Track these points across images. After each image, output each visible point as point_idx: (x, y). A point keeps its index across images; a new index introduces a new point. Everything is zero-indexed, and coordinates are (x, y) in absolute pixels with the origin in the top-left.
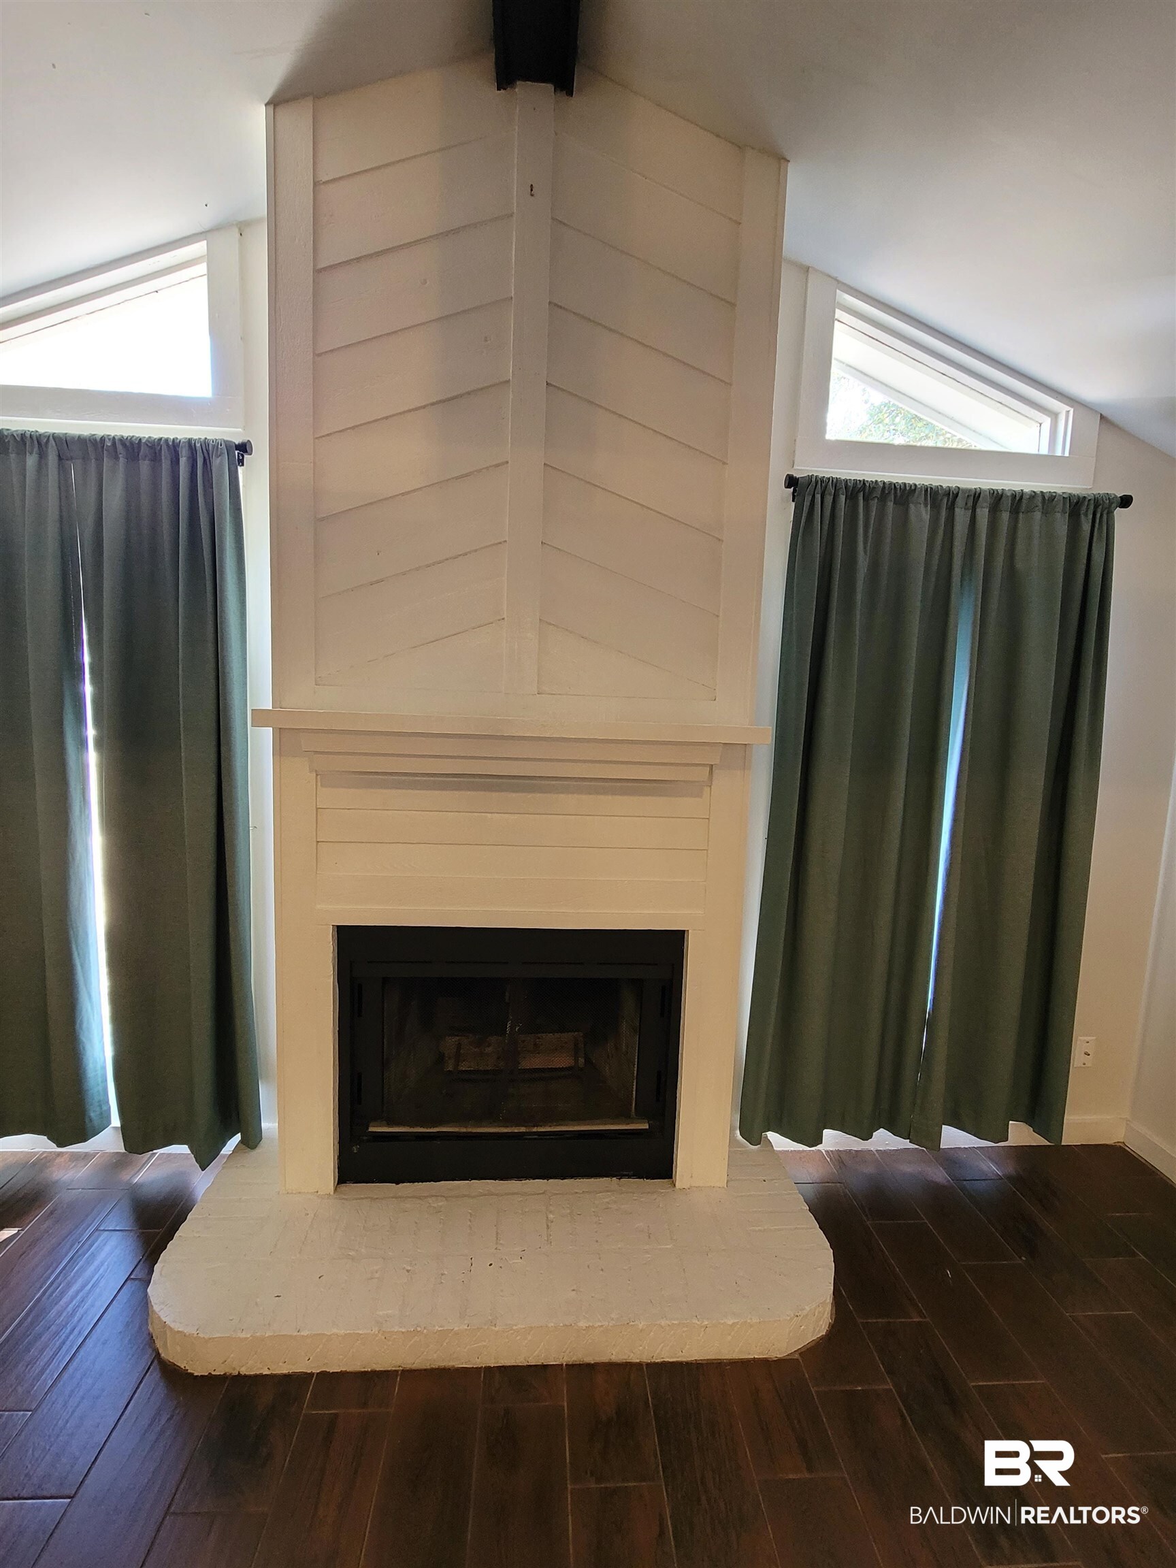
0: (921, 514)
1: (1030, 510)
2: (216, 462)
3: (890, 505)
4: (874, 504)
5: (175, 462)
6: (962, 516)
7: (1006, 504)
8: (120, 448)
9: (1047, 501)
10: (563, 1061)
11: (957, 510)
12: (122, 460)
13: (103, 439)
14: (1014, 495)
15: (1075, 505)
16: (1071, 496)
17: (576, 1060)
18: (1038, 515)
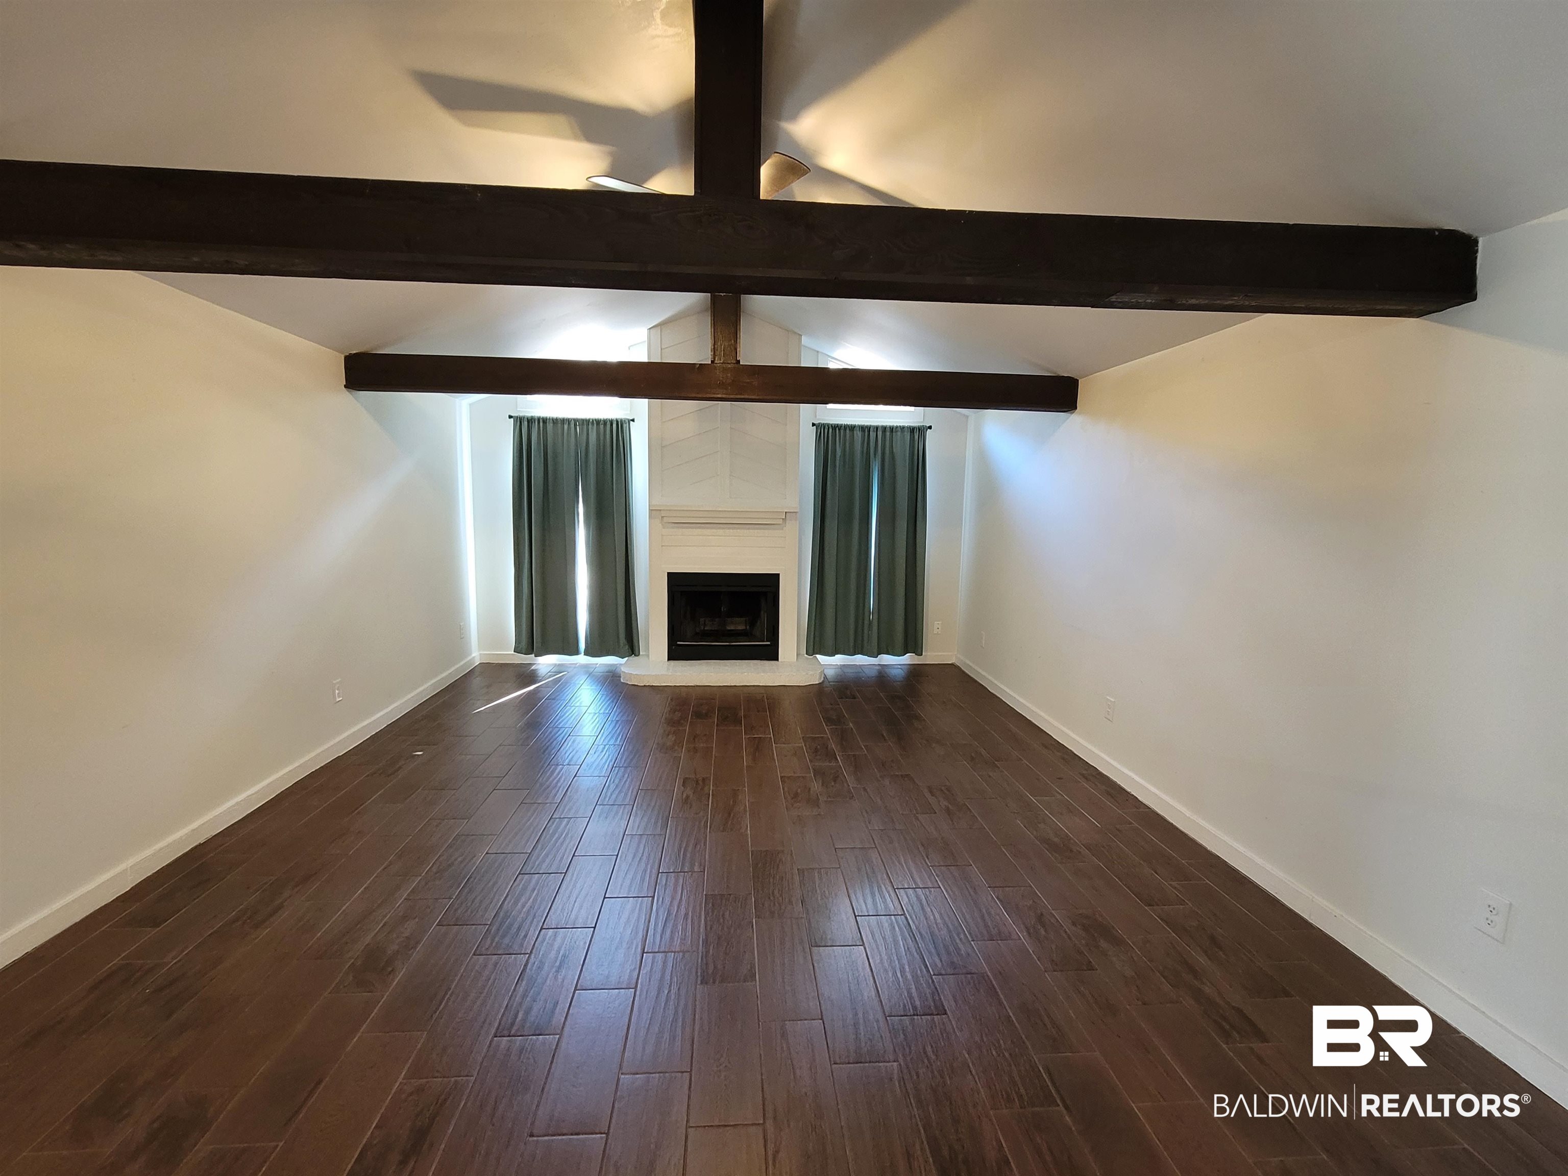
0: (858, 434)
1: (896, 432)
2: (624, 425)
3: (848, 431)
4: (842, 431)
5: (612, 425)
6: (873, 435)
7: (888, 430)
8: (595, 422)
9: (903, 428)
10: (741, 627)
11: (871, 432)
12: (595, 425)
13: (589, 420)
14: (890, 427)
15: (912, 430)
16: (910, 427)
17: (746, 626)
18: (899, 433)
